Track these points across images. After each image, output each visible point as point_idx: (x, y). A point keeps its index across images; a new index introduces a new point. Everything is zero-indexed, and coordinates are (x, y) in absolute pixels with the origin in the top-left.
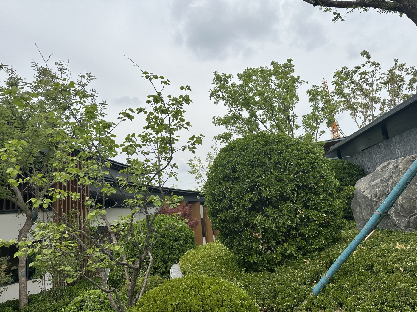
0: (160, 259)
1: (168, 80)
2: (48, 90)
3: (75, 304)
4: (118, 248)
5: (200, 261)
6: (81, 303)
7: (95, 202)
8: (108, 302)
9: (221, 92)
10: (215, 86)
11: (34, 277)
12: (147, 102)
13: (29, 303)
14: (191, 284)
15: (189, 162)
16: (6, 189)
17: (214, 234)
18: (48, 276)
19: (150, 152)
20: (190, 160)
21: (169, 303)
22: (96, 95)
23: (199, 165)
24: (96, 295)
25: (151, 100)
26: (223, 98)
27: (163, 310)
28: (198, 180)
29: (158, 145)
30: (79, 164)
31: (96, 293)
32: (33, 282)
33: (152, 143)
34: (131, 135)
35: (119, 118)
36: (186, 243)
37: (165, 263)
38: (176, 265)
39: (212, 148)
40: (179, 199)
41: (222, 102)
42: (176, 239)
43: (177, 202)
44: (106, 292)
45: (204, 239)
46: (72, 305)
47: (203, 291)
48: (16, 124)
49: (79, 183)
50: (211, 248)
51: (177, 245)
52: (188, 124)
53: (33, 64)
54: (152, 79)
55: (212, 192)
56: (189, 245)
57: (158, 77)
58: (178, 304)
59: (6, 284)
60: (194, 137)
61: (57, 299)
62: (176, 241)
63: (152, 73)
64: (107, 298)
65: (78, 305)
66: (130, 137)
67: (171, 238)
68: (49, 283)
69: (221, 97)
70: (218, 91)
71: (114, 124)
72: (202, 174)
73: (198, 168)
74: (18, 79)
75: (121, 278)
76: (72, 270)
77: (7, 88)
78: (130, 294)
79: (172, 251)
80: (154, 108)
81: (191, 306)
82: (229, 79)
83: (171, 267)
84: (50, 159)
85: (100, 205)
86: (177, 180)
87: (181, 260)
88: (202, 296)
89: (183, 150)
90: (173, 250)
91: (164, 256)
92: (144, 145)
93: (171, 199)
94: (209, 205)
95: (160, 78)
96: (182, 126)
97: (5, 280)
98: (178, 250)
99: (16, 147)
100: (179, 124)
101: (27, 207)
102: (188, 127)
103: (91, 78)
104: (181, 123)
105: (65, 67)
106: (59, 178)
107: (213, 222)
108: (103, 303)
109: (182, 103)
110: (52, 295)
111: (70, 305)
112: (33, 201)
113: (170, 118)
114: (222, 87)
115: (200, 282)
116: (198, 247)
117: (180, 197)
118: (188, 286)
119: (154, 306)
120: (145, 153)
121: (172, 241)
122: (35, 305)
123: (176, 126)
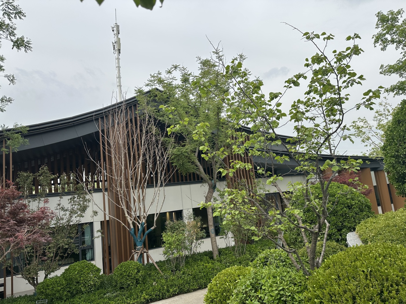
0: (334, 226)
1: (331, 35)
2: (210, 79)
3: (260, 259)
4: (297, 211)
5: (384, 231)
6: (264, 259)
7: (265, 170)
8: (289, 261)
9: (390, 34)
10: (380, 29)
11: (221, 235)
12: (305, 66)
13: (219, 254)
14: (384, 253)
15: (353, 124)
16: (192, 165)
17: (392, 202)
18: (230, 235)
19: (316, 117)
20: (353, 122)
21: (360, 269)
22: (249, 74)
23: (365, 126)
24: (277, 254)
25: (310, 63)
26: (393, 41)
27: (354, 275)
28: (366, 144)
29: (322, 109)
30: (247, 137)
31: (277, 252)
32: (220, 238)
33: (317, 107)
34: (296, 101)
35: (285, 86)
36: (362, 211)
37: (339, 230)
38: (352, 232)
39: (381, 104)
40: (357, 163)
41: (391, 47)
42: (350, 207)
43: (356, 167)
44: (287, 252)
45: (380, 208)
46: (258, 260)
47: (401, 261)
48: (192, 113)
49: (250, 155)
50: (394, 217)
51: (351, 213)
52: (361, 77)
53: (197, 58)
54: (314, 38)
55: (395, 154)
56: (365, 213)
57: (320, 34)
58: (371, 271)
59: (202, 238)
60: (370, 91)
61: (240, 254)
62: (349, 209)
63: (313, 32)
64: (288, 257)
65: (263, 260)
66: (296, 104)
67: (343, 206)
68: (232, 240)
69: (389, 41)
70: (385, 34)
71: (281, 94)
72: (370, 136)
73: (364, 130)
74: (189, 74)
75: (294, 241)
76: (256, 230)
77: (182, 84)
78: (312, 256)
79: (345, 218)
80: (314, 70)
81: (388, 275)
82: (399, 16)
83: (347, 235)
84: (220, 137)
85: (270, 173)
86: (353, 142)
87: (357, 228)
88: (400, 267)
89: (358, 109)
90: (347, 218)
91: (338, 223)
92: (307, 111)
93: (348, 164)
94: (392, 169)
95: (321, 35)
96: (353, 81)
97: (201, 235)
98: (352, 218)
99: (203, 128)
100: (350, 79)
101: (208, 178)
102: (361, 81)
103: (243, 58)
104: (352, 78)
105: (221, 54)
106: (237, 151)
107: (398, 188)
108: (284, 261)
109: (351, 55)
110: (236, 250)
111: (256, 260)
112: (221, 171)
113: (337, 76)
114: (389, 29)
115: (395, 252)
116: (376, 215)
117: (358, 161)
118: (380, 255)
119: (342, 270)
120: (311, 119)
121: (345, 209)
122: (225, 257)
123: (346, 83)
